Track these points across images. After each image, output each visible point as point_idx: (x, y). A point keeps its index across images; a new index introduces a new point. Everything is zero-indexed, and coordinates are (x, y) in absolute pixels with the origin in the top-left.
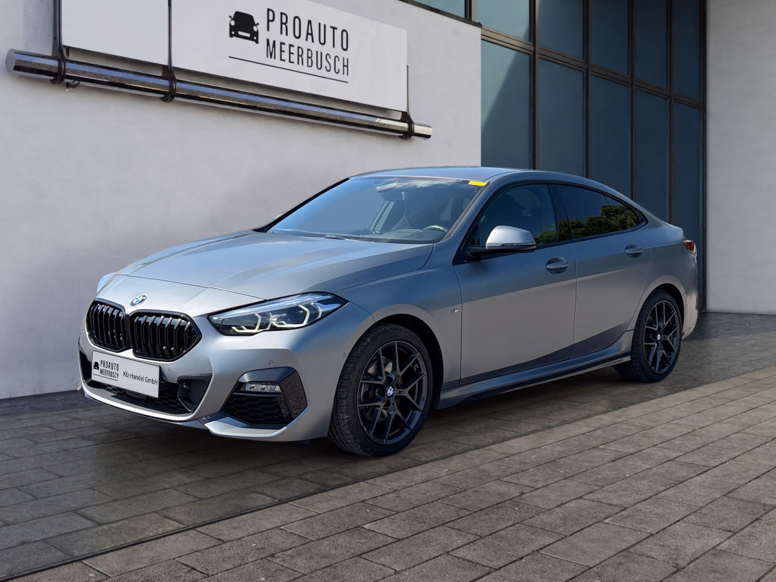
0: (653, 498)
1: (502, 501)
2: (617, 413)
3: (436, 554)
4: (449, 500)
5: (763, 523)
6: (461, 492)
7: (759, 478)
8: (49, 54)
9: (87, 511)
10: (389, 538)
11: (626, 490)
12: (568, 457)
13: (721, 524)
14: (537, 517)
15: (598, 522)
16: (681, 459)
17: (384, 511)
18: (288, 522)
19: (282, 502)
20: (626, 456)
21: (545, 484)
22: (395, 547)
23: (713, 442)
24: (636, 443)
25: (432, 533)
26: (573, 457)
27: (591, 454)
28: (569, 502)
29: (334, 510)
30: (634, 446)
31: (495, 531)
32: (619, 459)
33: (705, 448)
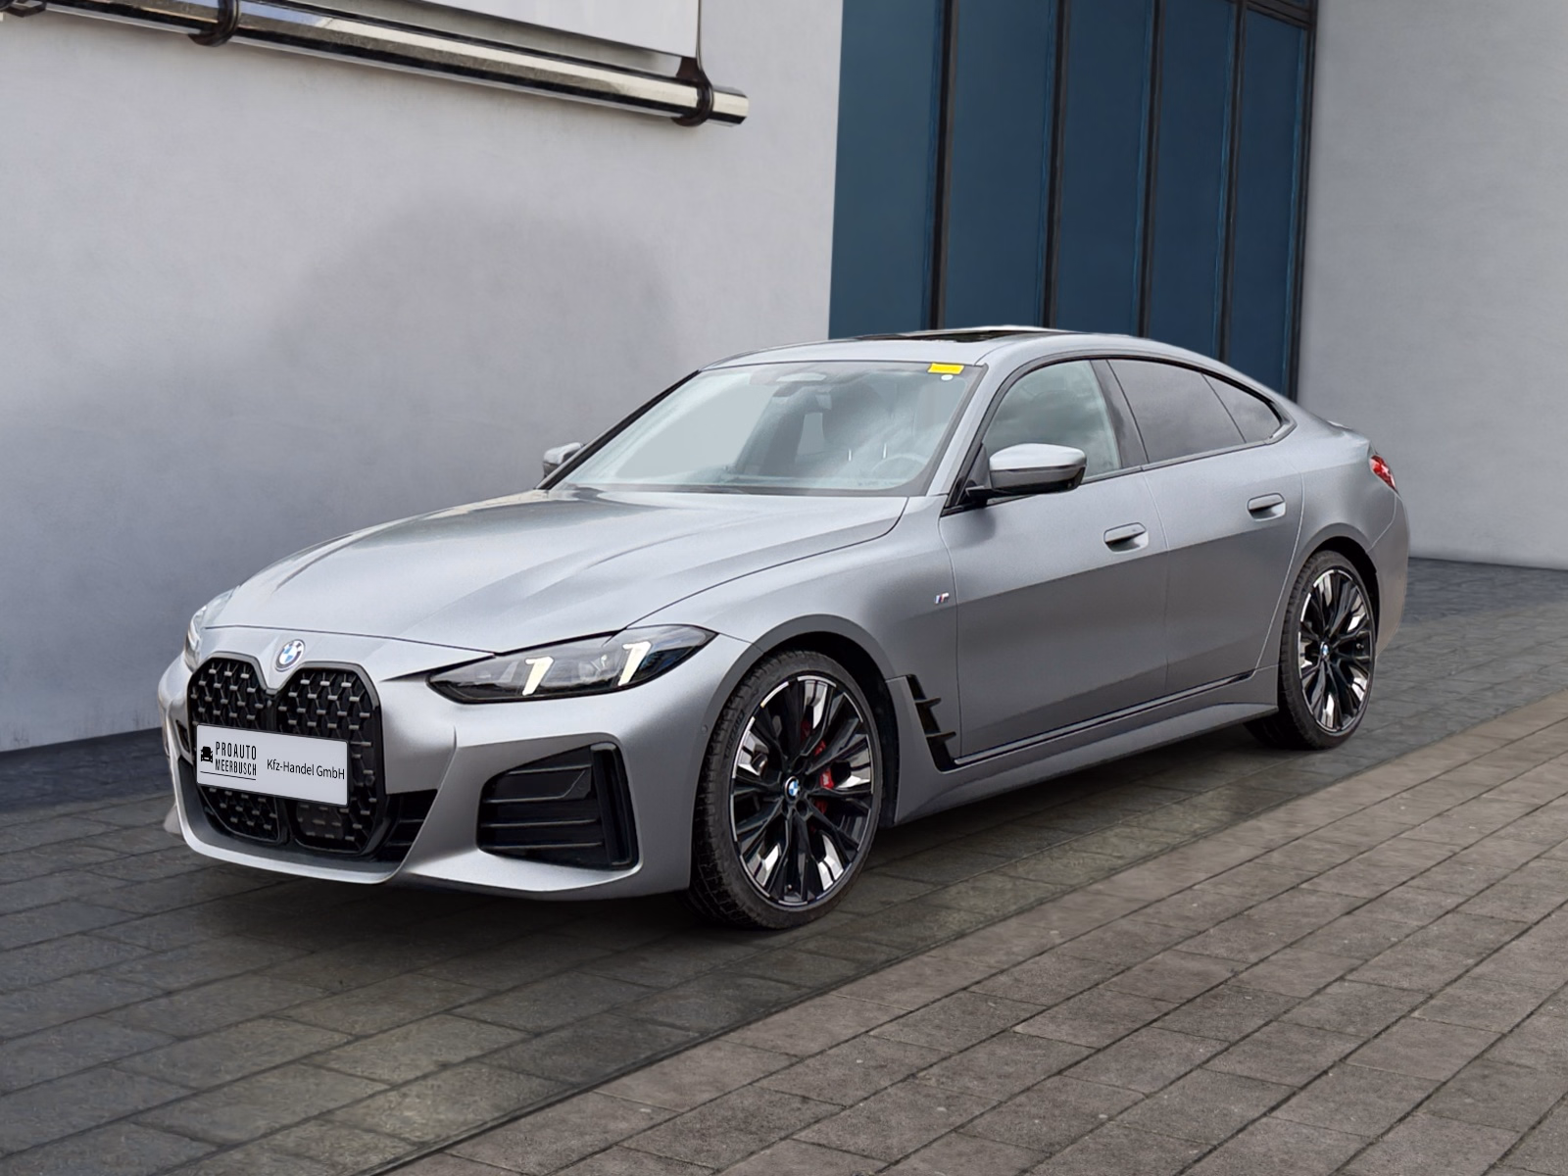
0: (1465, 979)
1: (1211, 985)
2: (1281, 814)
3: (1183, 1070)
4: (1115, 984)
6: (1122, 972)
10: (1079, 1047)
11: (1410, 965)
12: (1259, 907)
14: (1294, 1010)
15: (1403, 1017)
17: (1025, 1006)
19: (817, 992)
20: (1365, 904)
21: (1261, 955)
22: (1103, 1060)
23: (1505, 877)
24: (1365, 878)
25: (1144, 1036)
26: (1266, 905)
27: (1296, 900)
28: (1328, 985)
29: (929, 1004)
30: (1365, 886)
31: (1245, 1034)
32: (1355, 909)
33: (1496, 888)
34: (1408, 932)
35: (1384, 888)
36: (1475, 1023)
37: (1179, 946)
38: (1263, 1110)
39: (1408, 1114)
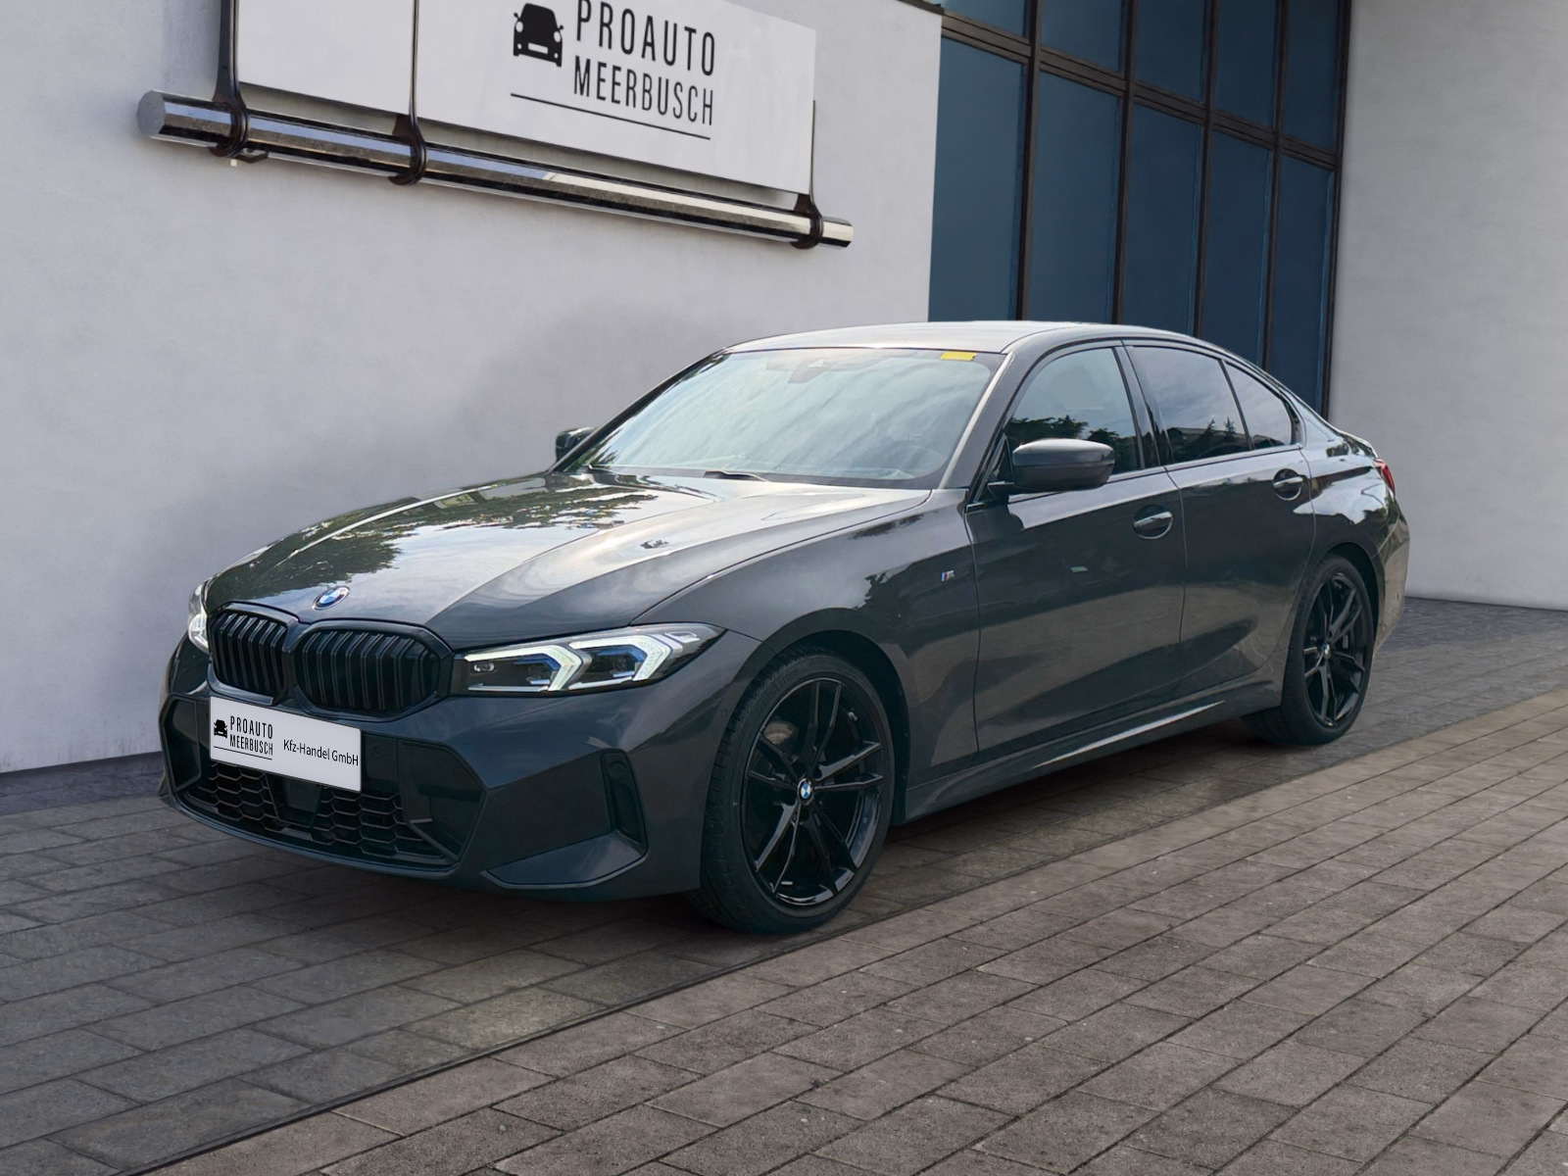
1: (1149, 937)
3: (1106, 1003)
7: (1501, 907)
10: (1026, 984)
13: (1464, 966)
15: (1299, 964)
17: (989, 950)
18: (863, 964)
20: (1295, 874)
21: (1197, 913)
22: (1043, 994)
24: (1301, 853)
28: (1244, 938)
29: (914, 948)
30: (1300, 859)
31: (1165, 975)
32: (1286, 878)
33: (1406, 862)
34: (1324, 897)
35: (1315, 862)
36: (1357, 970)
37: (1132, 905)
38: (1161, 1036)
39: (1280, 1041)
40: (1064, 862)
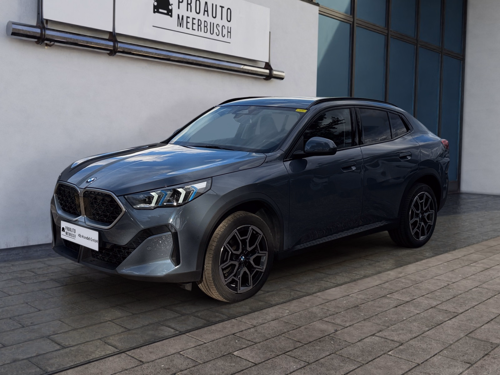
0: (420, 337)
1: (323, 336)
2: (399, 269)
4: (289, 334)
5: (490, 357)
6: (297, 329)
7: (489, 323)
8: (34, 24)
9: (56, 337)
10: (250, 363)
11: (403, 330)
12: (366, 303)
13: (463, 357)
14: (345, 349)
15: (384, 354)
16: (439, 307)
17: (247, 342)
18: (185, 349)
19: (181, 333)
20: (404, 303)
21: (351, 323)
22: (253, 369)
23: (461, 294)
24: (411, 293)
25: (277, 360)
26: (369, 303)
27: (381, 301)
28: (366, 338)
29: (214, 340)
30: (409, 296)
31: (318, 359)
32: (399, 305)
33: (455, 298)
34: (412, 316)
35: (415, 297)
36: (411, 358)
37: (325, 319)
40: (311, 296)
